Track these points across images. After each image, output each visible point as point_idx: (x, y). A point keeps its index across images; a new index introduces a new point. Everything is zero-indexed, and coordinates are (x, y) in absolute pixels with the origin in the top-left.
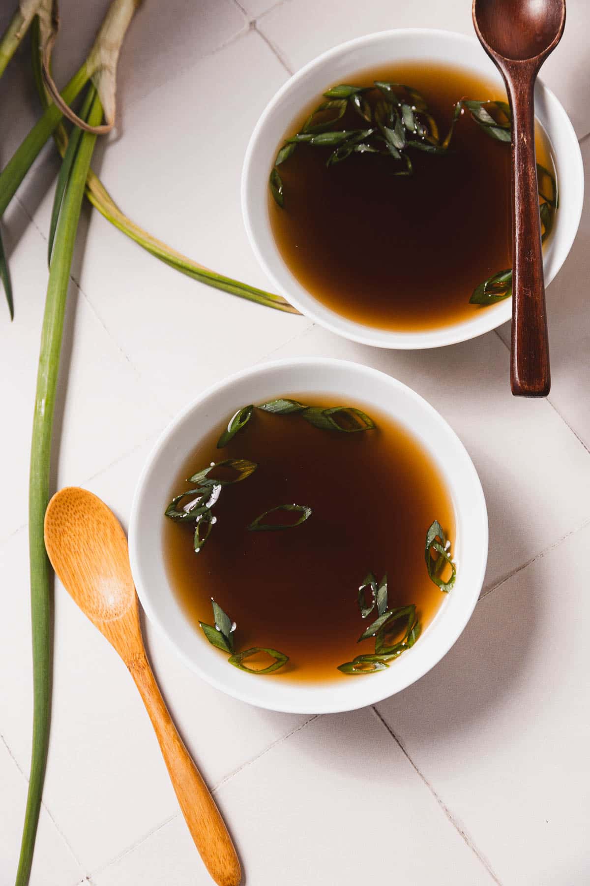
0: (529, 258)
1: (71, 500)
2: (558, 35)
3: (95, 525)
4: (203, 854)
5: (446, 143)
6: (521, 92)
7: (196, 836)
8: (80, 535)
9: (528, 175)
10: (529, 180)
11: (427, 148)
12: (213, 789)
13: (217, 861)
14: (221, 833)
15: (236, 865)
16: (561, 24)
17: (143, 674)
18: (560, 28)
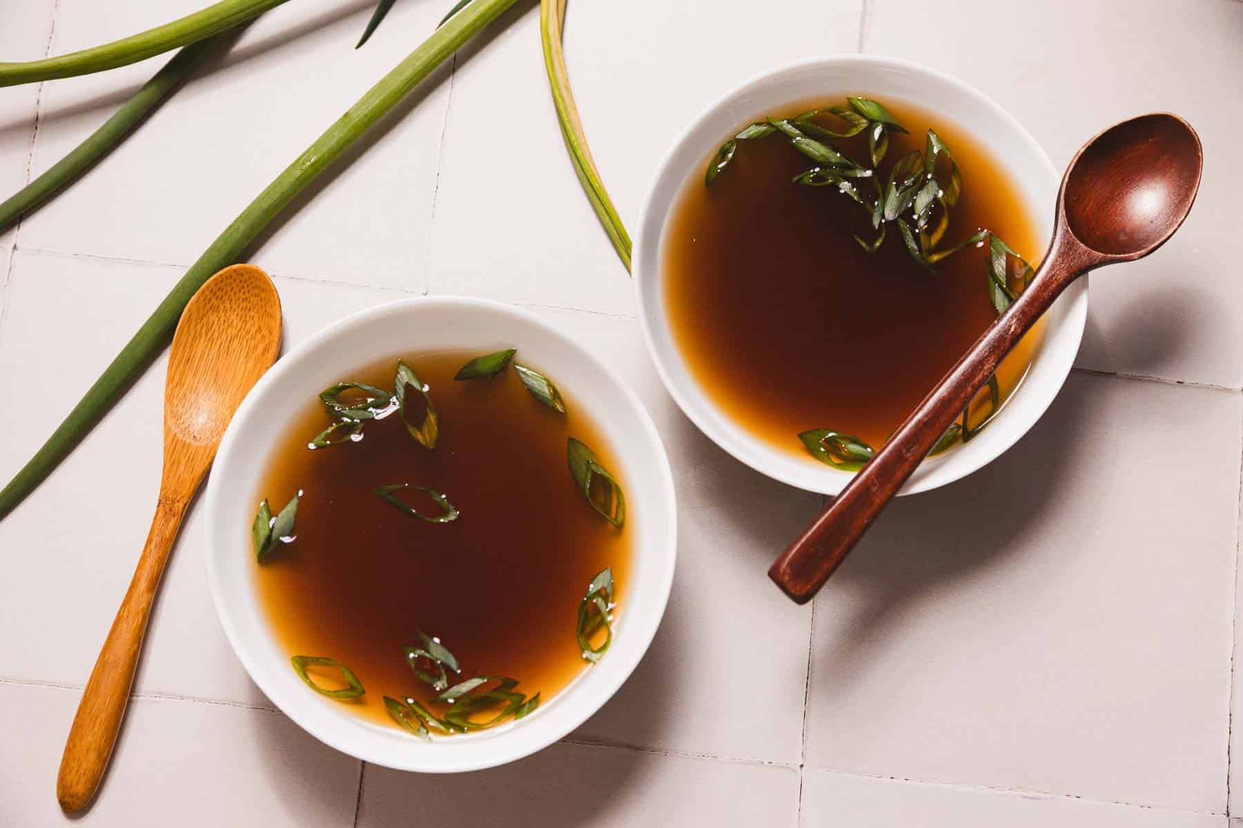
0: (908, 451)
1: (252, 283)
2: (1143, 251)
3: (253, 330)
4: (68, 750)
5: (935, 258)
6: (1053, 276)
7: (77, 727)
8: (230, 325)
9: (983, 367)
10: (979, 373)
11: (912, 245)
12: (136, 694)
13: (76, 768)
14: (104, 746)
15: (92, 790)
16: (1156, 244)
17: (167, 521)
18: (1153, 246)
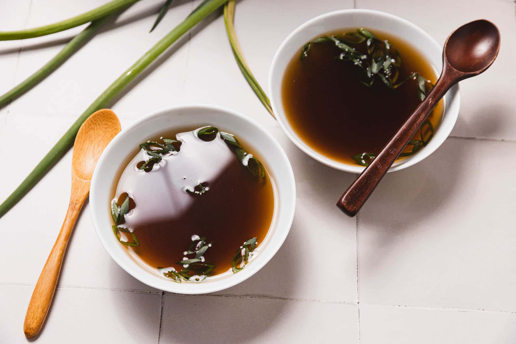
1: (108, 117)
2: (481, 71)
3: (109, 136)
4: (29, 309)
5: (396, 87)
6: (445, 81)
7: (33, 298)
8: (99, 135)
9: (420, 117)
10: (418, 119)
11: (386, 82)
12: (59, 287)
13: (32, 316)
14: (45, 306)
15: (39, 326)
16: (486, 67)
17: (73, 212)
18: (484, 68)
